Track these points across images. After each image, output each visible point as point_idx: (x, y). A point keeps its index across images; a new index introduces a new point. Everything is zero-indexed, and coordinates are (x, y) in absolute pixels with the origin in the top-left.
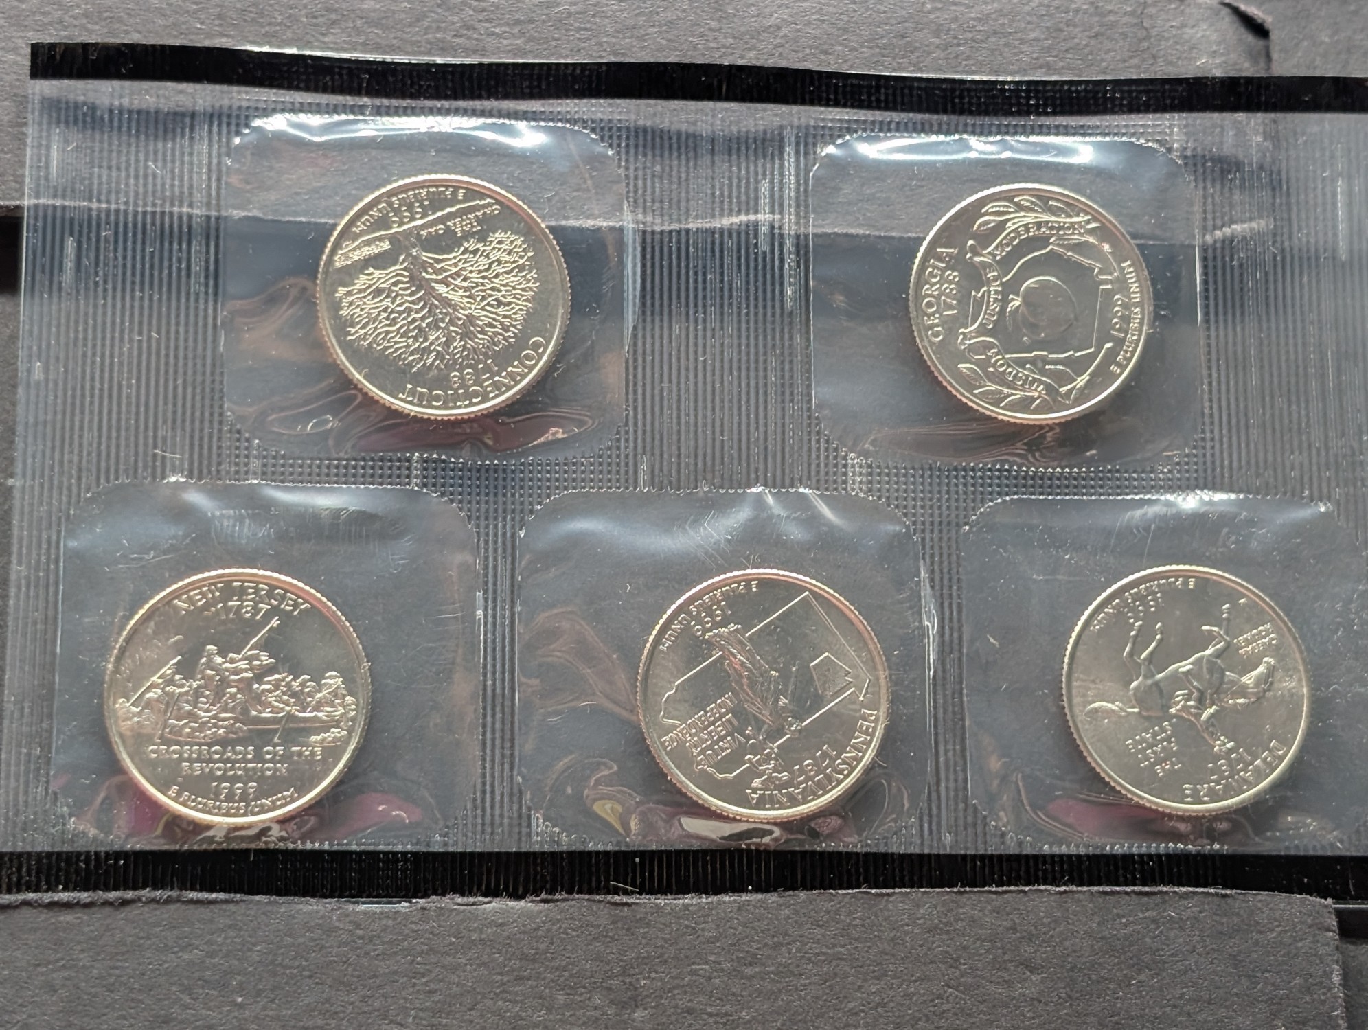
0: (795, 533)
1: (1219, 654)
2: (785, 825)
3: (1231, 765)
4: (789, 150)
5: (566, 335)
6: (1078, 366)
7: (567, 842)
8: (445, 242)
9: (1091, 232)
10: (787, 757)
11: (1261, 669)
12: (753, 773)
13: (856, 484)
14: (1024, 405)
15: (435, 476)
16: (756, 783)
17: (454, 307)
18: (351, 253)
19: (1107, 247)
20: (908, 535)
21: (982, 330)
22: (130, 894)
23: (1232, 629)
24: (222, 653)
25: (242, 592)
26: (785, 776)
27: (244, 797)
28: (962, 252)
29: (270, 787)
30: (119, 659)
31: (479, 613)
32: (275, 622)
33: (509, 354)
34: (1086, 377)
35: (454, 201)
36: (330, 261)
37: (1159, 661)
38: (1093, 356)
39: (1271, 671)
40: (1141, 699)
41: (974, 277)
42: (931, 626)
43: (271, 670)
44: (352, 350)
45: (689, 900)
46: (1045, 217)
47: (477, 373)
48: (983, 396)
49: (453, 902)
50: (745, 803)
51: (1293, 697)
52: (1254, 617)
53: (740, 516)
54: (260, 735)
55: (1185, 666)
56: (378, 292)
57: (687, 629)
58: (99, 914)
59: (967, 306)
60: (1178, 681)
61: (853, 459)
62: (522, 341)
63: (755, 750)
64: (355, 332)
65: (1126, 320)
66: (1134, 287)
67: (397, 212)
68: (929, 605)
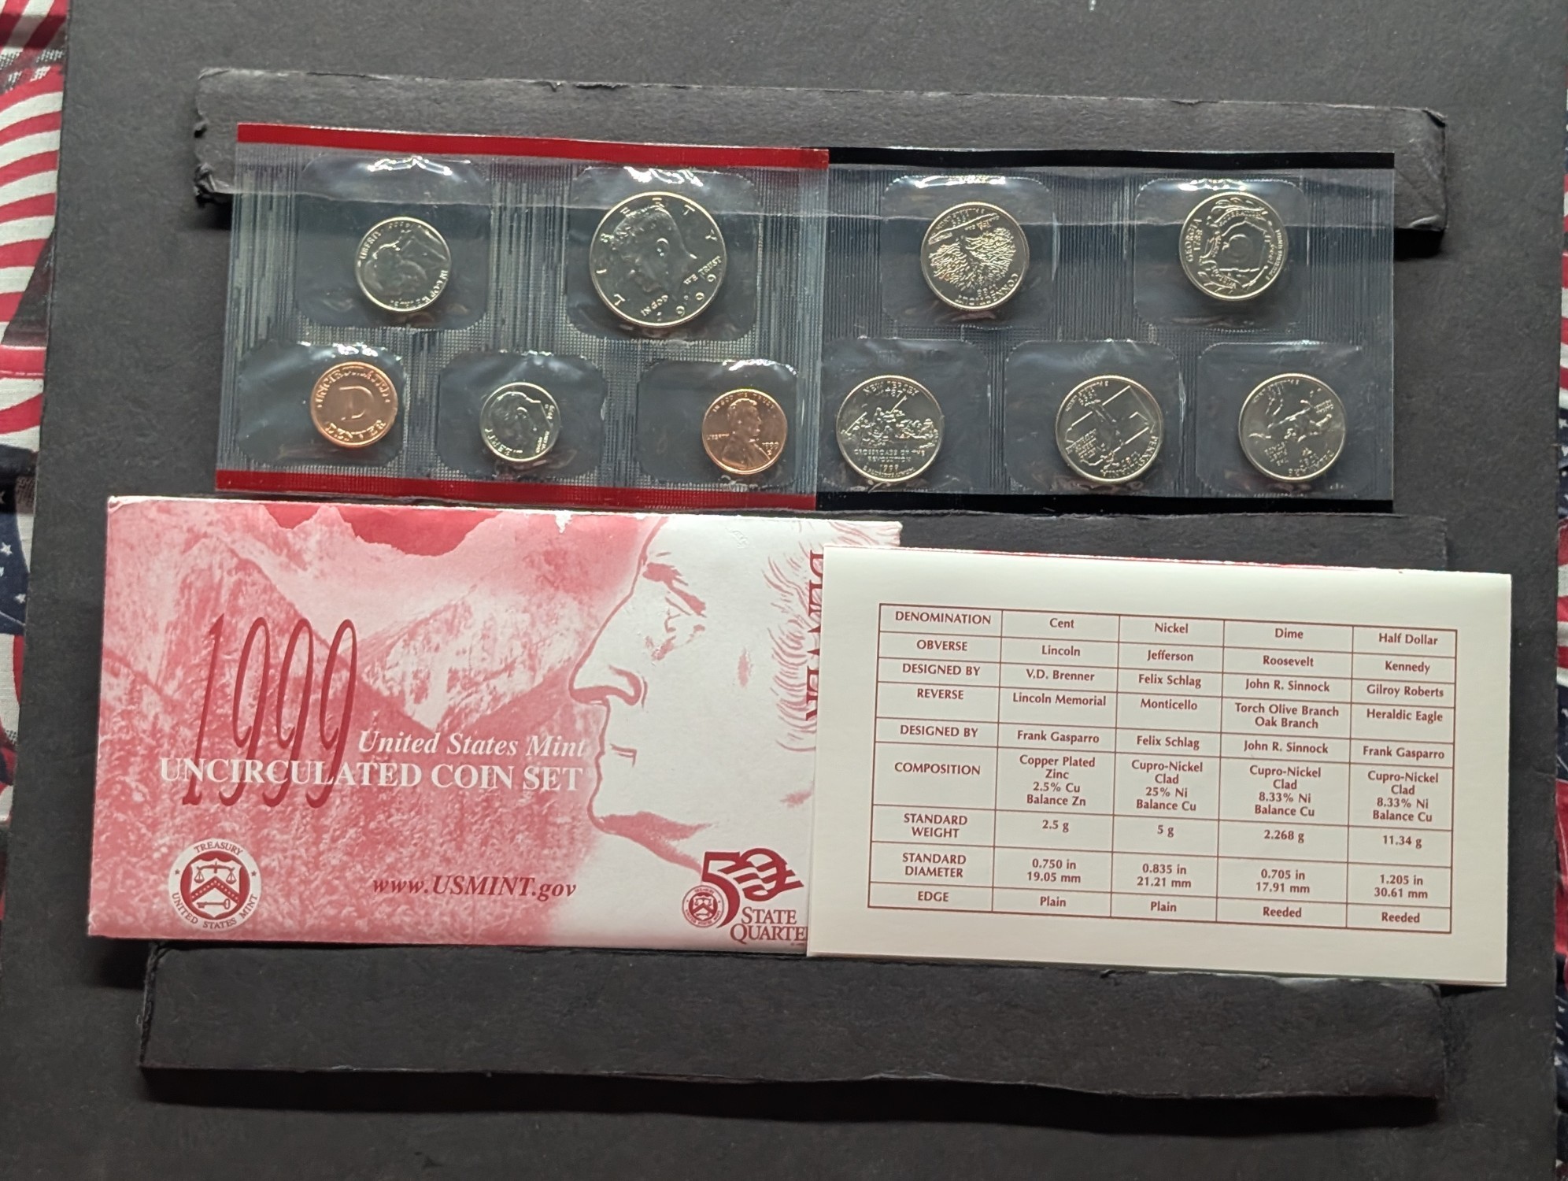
0: (1125, 360)
1: (1307, 413)
2: (1117, 484)
3: (1310, 460)
4: (1127, 188)
5: (1028, 273)
6: (1252, 275)
7: (1025, 491)
8: (976, 233)
9: (1264, 216)
10: (1119, 457)
11: (1325, 420)
12: (1104, 463)
13: (1152, 340)
14: (1225, 292)
15: (970, 334)
16: (1106, 467)
17: (980, 261)
18: (936, 238)
19: (1270, 223)
20: (1174, 360)
21: (1210, 258)
22: (946, 511)
23: (1314, 402)
24: (884, 411)
25: (891, 386)
26: (1118, 464)
27: (894, 470)
28: (1205, 221)
29: (904, 467)
30: (842, 414)
31: (989, 395)
32: (905, 398)
33: (1002, 282)
34: (1254, 281)
35: (979, 214)
36: (927, 242)
37: (1281, 416)
38: (1258, 272)
39: (1330, 420)
40: (1272, 432)
41: (1209, 233)
42: (1183, 400)
43: (903, 418)
44: (935, 280)
45: (1171, 517)
46: (1243, 208)
47: (989, 291)
48: (1208, 287)
49: (1074, 516)
50: (1101, 475)
51: (1339, 431)
52: (1324, 396)
53: (1100, 353)
54: (900, 445)
55: (1293, 418)
56: (947, 256)
57: (1077, 402)
58: (934, 519)
59: (1205, 246)
60: (1289, 424)
61: (1152, 327)
62: (1008, 275)
63: (1106, 453)
64: (937, 274)
65: (1275, 256)
66: (1280, 242)
67: (956, 220)
68: (1182, 391)
